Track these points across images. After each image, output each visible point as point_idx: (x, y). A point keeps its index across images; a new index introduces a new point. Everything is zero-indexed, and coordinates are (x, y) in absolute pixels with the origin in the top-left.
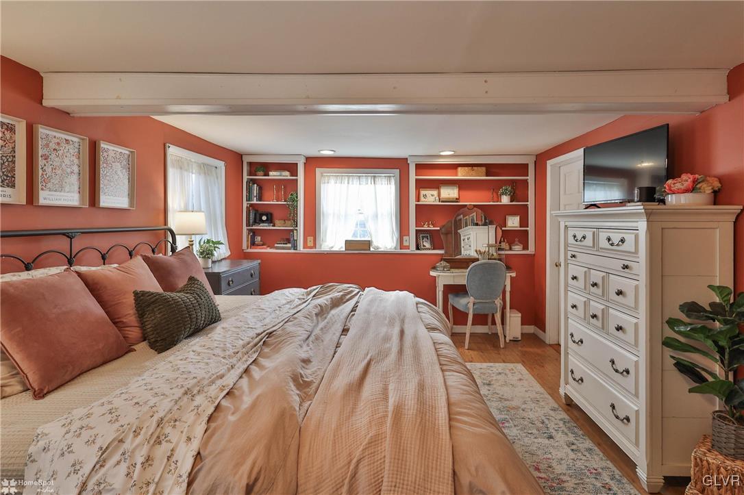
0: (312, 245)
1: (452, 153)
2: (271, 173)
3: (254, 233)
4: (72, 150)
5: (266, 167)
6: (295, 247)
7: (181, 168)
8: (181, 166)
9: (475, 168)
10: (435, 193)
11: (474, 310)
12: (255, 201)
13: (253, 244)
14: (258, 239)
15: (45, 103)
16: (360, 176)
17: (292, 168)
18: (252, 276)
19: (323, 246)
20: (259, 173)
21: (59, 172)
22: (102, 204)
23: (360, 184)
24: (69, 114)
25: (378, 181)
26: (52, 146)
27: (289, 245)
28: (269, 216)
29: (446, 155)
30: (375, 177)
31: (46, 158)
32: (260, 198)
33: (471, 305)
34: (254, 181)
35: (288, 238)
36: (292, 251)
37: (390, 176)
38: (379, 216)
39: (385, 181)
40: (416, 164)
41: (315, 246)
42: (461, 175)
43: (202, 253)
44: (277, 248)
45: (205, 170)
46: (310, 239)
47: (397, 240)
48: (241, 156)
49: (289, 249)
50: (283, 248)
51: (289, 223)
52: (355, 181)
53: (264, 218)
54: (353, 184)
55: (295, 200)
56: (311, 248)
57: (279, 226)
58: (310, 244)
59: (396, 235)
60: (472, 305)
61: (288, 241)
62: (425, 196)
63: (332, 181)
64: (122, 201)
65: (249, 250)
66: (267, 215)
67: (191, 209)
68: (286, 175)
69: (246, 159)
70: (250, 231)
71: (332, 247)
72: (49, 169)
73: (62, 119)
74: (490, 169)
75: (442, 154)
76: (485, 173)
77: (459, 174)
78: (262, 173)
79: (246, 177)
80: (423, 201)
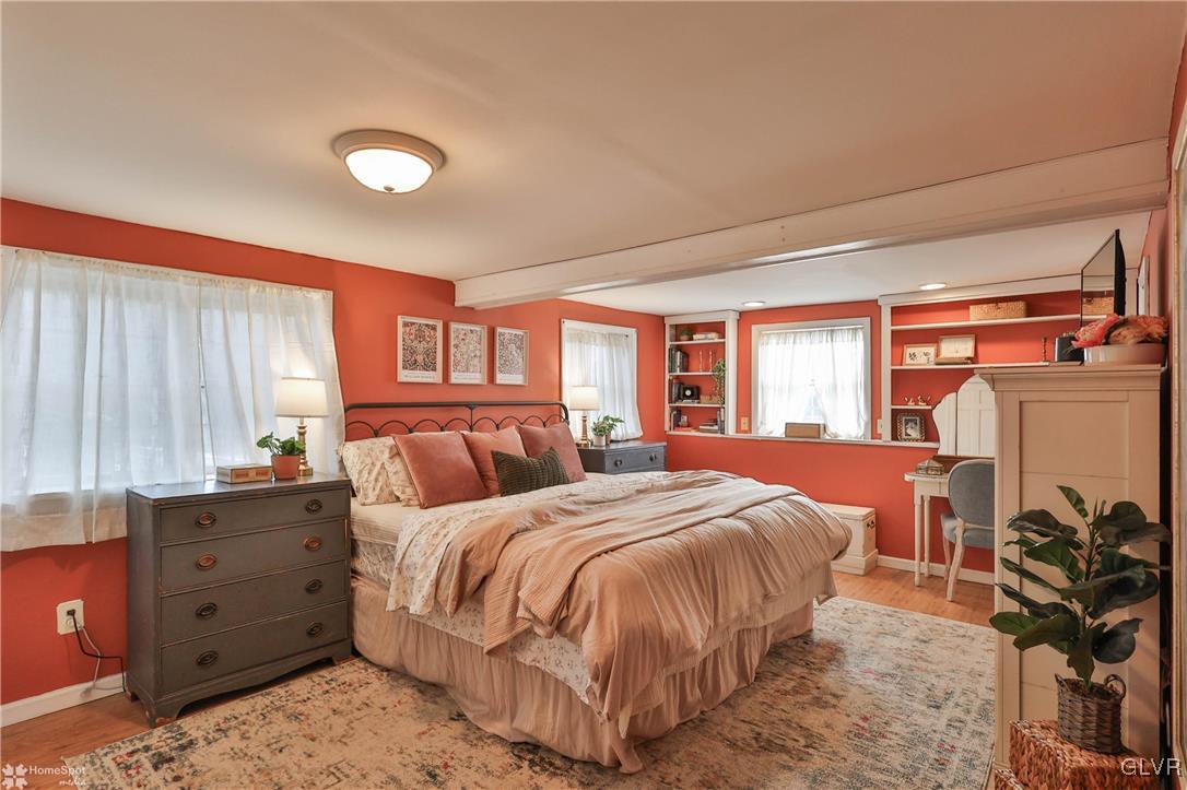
0: (747, 429)
1: (943, 286)
2: (695, 337)
3: (679, 412)
4: (475, 337)
5: (691, 329)
6: (722, 431)
7: (580, 342)
8: (580, 338)
9: (1004, 305)
10: (931, 350)
11: (964, 539)
12: (678, 373)
13: (677, 425)
14: (684, 419)
15: (456, 304)
16: (811, 332)
17: (719, 328)
18: (651, 459)
19: (760, 431)
20: (682, 338)
21: (465, 356)
22: (498, 382)
23: (811, 343)
24: (473, 309)
25: (838, 337)
26: (461, 336)
27: (716, 428)
28: (695, 390)
29: (934, 289)
30: (832, 331)
31: (456, 346)
32: (685, 368)
33: (959, 532)
34: (679, 348)
35: (714, 417)
36: (719, 435)
37: (856, 329)
38: (839, 389)
39: (848, 336)
40: (892, 308)
41: (750, 431)
42: (976, 317)
43: (595, 430)
44: (703, 431)
45: (610, 340)
46: (744, 420)
47: (866, 424)
48: (663, 317)
49: (716, 432)
50: (709, 431)
51: (715, 399)
52: (804, 338)
53: (688, 393)
54: (801, 342)
55: (722, 369)
56: (746, 432)
57: (705, 403)
58: (744, 427)
59: (865, 417)
60: (961, 531)
61: (715, 422)
62: (913, 356)
63: (773, 340)
64: (517, 379)
65: (672, 433)
66: (691, 389)
67: (592, 383)
68: (713, 337)
69: (668, 322)
70: (673, 409)
71: (771, 432)
72: (458, 355)
73: (469, 315)
74: (1033, 304)
75: (923, 288)
76: (1023, 312)
77: (972, 317)
78: (685, 337)
79: (668, 344)
80: (909, 364)
